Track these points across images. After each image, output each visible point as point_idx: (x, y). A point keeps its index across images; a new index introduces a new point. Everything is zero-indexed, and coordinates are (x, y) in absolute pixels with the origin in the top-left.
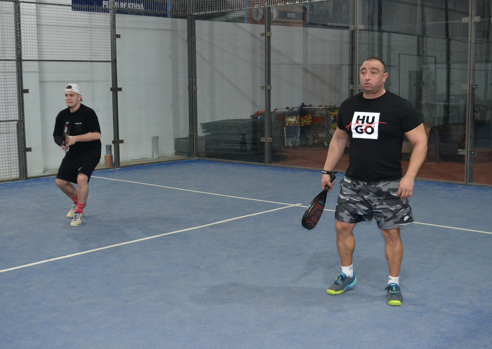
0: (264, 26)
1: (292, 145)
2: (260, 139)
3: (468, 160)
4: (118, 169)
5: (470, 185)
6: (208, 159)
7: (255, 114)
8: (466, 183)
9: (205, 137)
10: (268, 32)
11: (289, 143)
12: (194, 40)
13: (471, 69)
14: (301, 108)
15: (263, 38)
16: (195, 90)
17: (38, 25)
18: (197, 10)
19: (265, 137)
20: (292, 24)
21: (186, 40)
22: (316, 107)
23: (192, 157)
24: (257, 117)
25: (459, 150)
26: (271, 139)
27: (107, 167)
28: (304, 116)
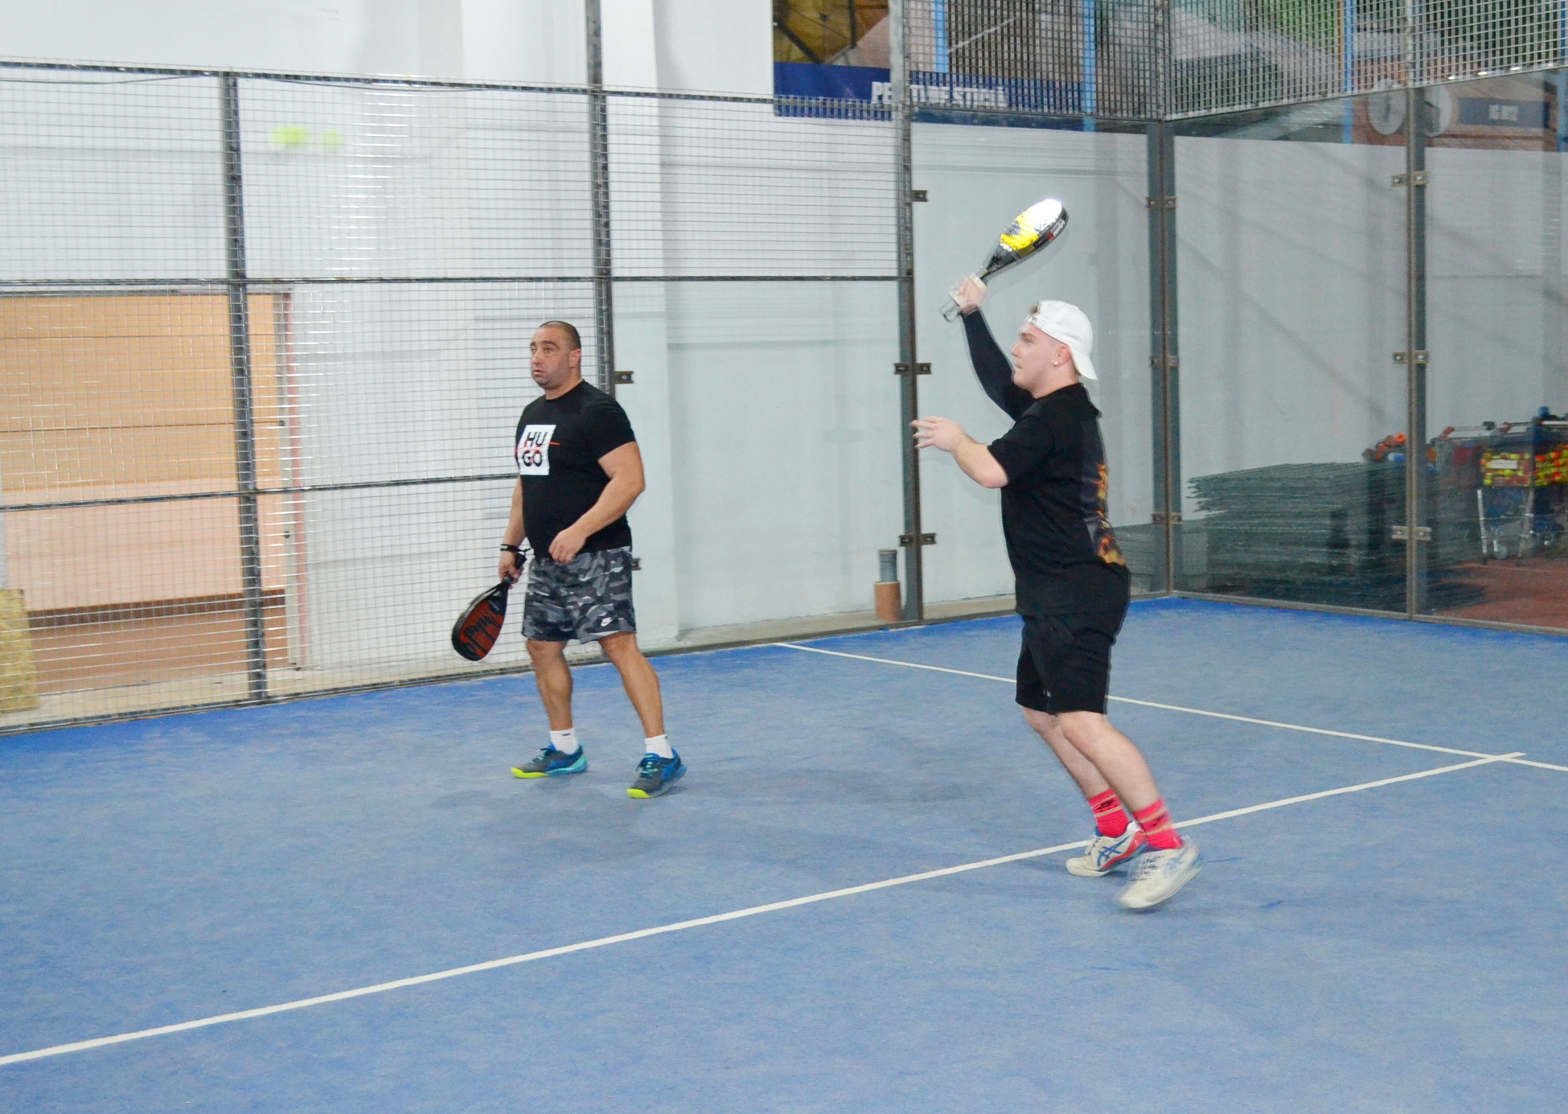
0: (1404, 150)
1: (1504, 550)
2: (1391, 532)
4: (919, 630)
6: (1217, 595)
7: (1377, 446)
9: (1207, 524)
10: (1418, 173)
11: (1495, 542)
12: (1171, 202)
14: (1537, 425)
15: (1402, 191)
16: (1172, 368)
17: (663, 165)
18: (1182, 105)
19: (1405, 525)
20: (1507, 142)
21: (1145, 202)
23: (1163, 591)
24: (1384, 458)
26: (1429, 529)
27: (882, 622)
28: (1546, 451)
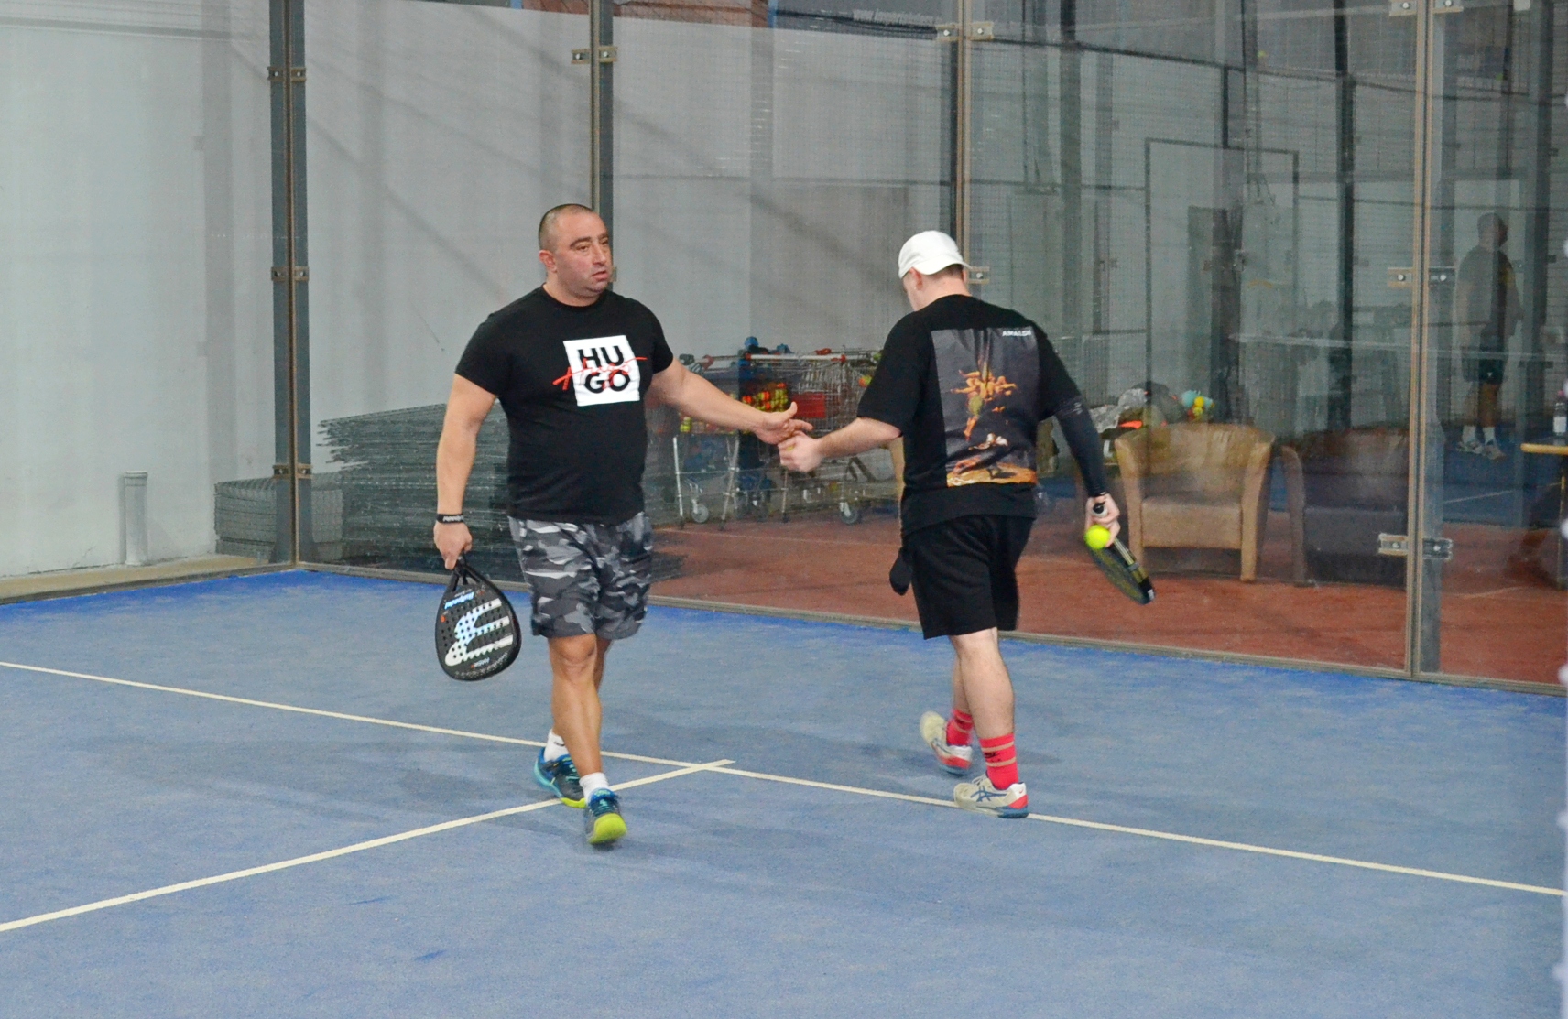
0: (585, 19)
1: (704, 512)
3: (1420, 581)
5: (1428, 682)
6: (355, 568)
8: (1412, 671)
9: (343, 479)
10: (603, 47)
11: (694, 501)
12: (299, 74)
13: (1428, 204)
14: (745, 359)
15: (585, 69)
16: (299, 282)
20: (709, 14)
21: (266, 73)
22: (804, 354)
23: (289, 563)
25: (1383, 537)
28: (756, 391)
